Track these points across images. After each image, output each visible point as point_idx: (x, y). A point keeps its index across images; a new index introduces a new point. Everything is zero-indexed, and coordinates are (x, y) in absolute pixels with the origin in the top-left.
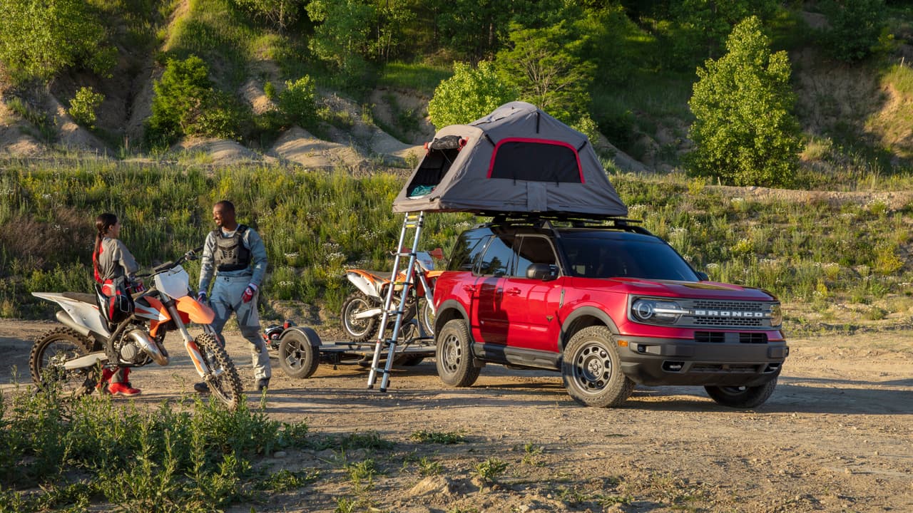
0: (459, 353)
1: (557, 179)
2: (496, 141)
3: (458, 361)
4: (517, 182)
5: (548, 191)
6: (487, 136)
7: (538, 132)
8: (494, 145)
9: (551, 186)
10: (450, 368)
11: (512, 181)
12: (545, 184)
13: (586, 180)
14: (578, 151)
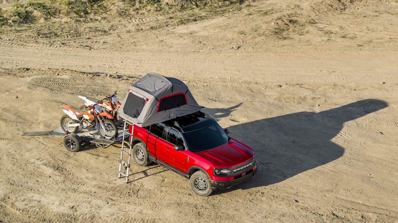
0: (142, 153)
1: (178, 106)
2: (159, 99)
3: (143, 156)
4: (166, 111)
5: (176, 110)
6: (156, 99)
7: (172, 92)
8: (158, 101)
9: (177, 108)
10: (141, 160)
11: (165, 111)
12: (175, 108)
13: (188, 102)
14: (185, 94)
